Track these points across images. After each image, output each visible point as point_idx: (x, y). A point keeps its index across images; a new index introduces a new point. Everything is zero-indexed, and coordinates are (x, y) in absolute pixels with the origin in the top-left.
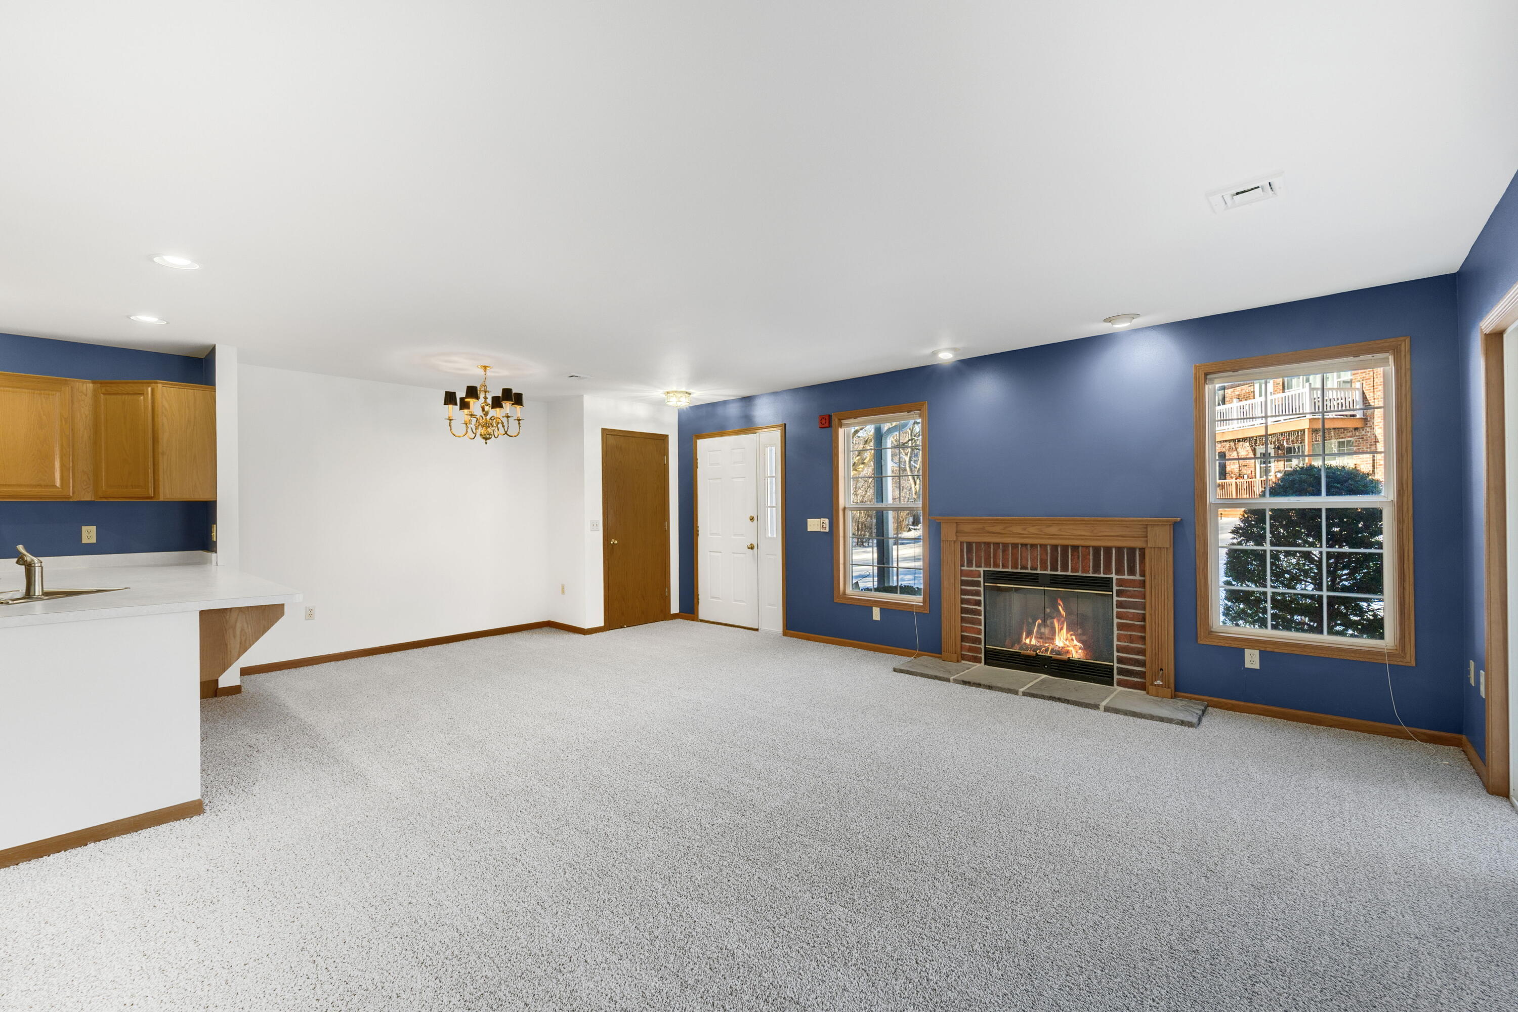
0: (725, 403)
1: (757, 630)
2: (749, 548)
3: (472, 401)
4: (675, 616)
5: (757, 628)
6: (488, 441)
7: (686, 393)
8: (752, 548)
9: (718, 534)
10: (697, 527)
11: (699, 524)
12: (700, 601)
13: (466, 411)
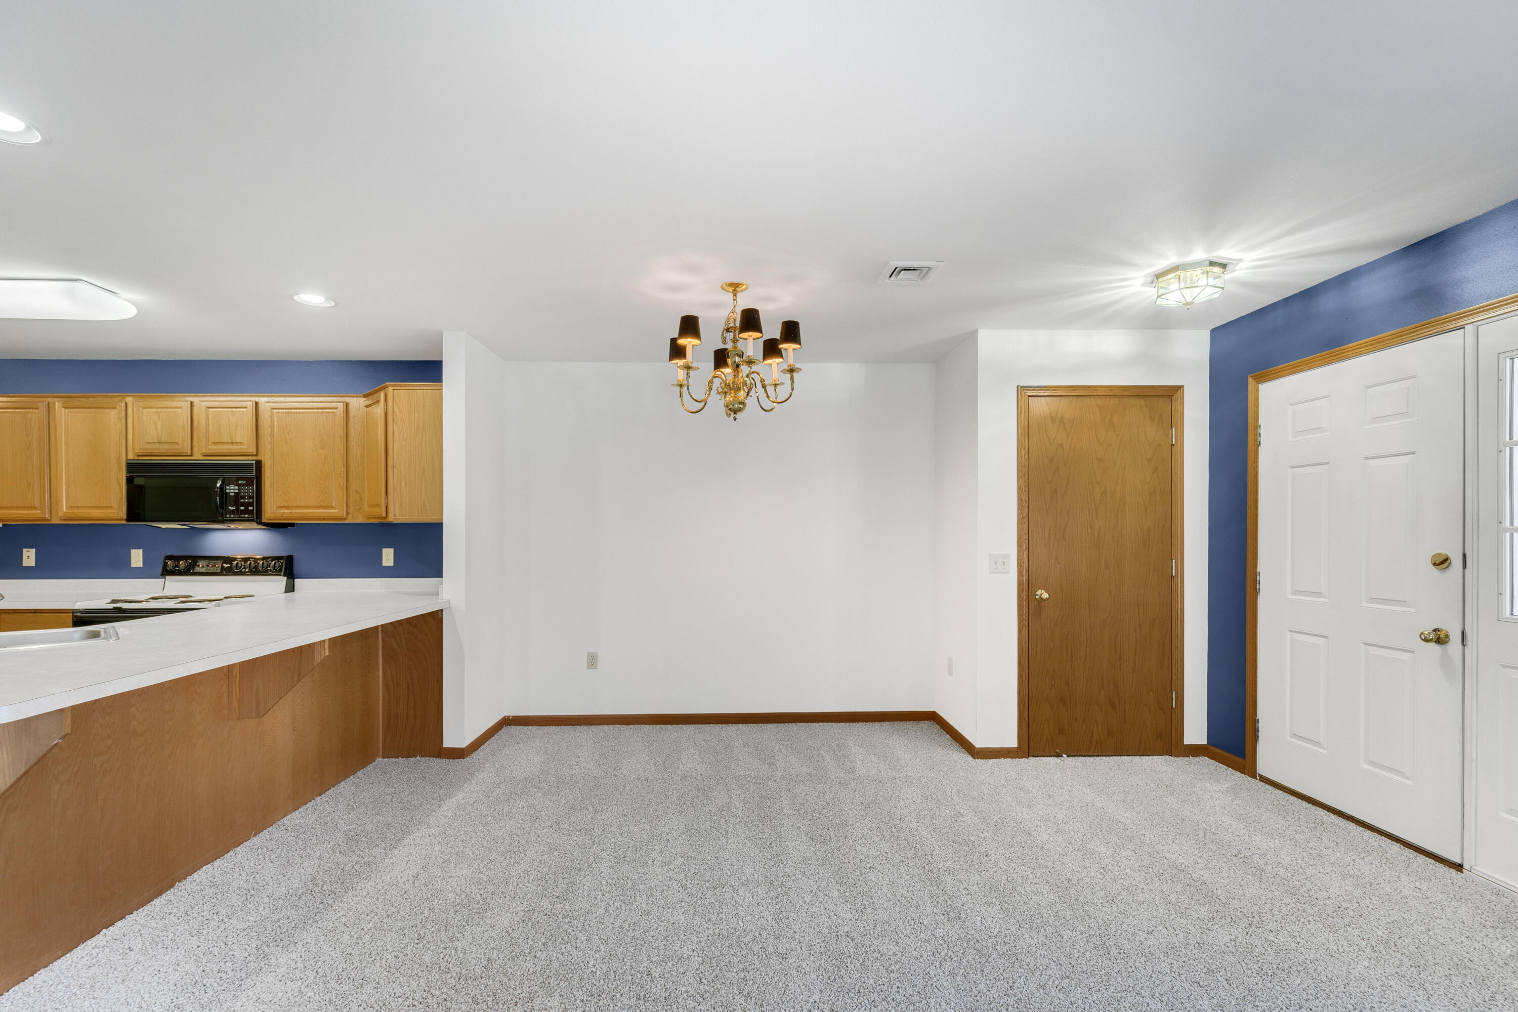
0: (1343, 280)
1: (1459, 867)
2: (1426, 640)
3: (687, 342)
4: (1195, 751)
5: (1459, 861)
6: (738, 415)
7: (1212, 264)
8: (1439, 638)
9: (1319, 594)
10: (1255, 574)
11: (1260, 568)
12: (1260, 734)
13: (681, 362)
